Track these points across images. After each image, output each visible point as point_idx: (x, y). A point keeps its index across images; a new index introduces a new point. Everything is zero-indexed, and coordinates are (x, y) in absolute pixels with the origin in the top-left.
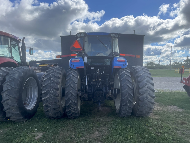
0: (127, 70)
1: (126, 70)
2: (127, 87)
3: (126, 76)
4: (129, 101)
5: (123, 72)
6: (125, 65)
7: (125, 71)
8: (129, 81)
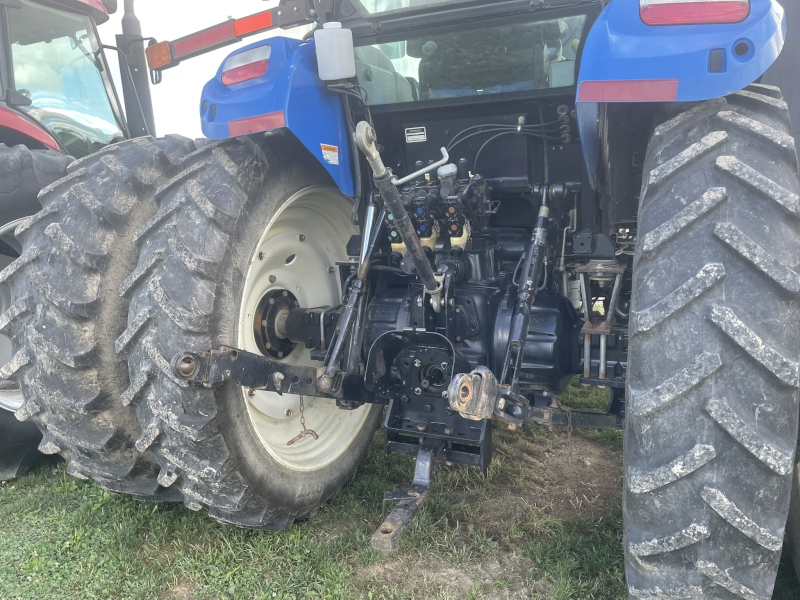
0: (757, 125)
1: (743, 120)
2: (713, 353)
3: (717, 205)
4: (718, 523)
5: (688, 153)
6: (733, 61)
7: (716, 137)
8: (749, 265)
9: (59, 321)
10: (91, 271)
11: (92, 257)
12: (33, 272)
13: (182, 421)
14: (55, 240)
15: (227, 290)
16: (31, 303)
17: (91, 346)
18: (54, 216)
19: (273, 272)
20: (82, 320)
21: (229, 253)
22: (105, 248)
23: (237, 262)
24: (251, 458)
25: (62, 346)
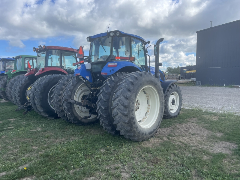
1: (112, 77)
2: (100, 98)
3: (105, 85)
4: (101, 114)
5: (106, 80)
6: (112, 71)
7: (109, 79)
8: (104, 90)
9: (57, 96)
10: (61, 90)
11: (61, 89)
12: (56, 90)
13: (66, 107)
14: (58, 87)
15: (73, 93)
16: (55, 94)
17: (60, 99)
18: (59, 84)
19: (85, 92)
20: (59, 96)
21: (73, 89)
22: (63, 88)
23: (74, 90)
24: (75, 113)
25: (57, 99)
